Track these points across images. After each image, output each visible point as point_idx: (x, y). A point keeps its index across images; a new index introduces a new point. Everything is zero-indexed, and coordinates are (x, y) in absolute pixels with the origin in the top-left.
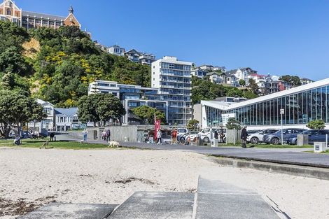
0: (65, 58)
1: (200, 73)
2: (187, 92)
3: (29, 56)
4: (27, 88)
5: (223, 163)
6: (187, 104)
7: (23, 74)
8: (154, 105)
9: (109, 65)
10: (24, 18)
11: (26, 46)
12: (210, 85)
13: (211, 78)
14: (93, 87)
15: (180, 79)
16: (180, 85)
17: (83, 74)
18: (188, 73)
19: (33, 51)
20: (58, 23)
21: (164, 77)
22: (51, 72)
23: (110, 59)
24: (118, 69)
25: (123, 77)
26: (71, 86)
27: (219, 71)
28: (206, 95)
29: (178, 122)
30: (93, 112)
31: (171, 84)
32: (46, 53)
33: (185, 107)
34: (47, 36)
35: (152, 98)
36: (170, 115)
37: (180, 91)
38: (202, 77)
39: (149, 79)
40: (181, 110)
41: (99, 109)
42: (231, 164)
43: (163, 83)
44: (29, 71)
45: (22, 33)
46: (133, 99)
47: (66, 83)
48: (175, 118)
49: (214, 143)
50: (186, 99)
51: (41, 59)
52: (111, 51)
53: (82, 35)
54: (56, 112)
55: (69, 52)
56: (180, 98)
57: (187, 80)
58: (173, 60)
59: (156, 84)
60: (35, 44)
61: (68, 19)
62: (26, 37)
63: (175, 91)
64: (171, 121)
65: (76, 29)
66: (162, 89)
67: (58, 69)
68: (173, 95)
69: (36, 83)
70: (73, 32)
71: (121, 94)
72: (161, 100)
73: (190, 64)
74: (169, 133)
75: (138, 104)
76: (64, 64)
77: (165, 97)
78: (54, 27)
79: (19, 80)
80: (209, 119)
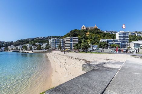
0: (94, 35)
1: (132, 34)
2: (127, 39)
3: (87, 36)
4: (87, 42)
5: (135, 57)
6: (127, 43)
7: (86, 39)
8: (117, 43)
10: (86, 29)
11: (87, 34)
12: (136, 37)
13: (136, 35)
14: (101, 41)
15: (125, 36)
16: (125, 38)
17: (98, 38)
18: (128, 34)
19: (88, 34)
20: (93, 28)
21: (120, 36)
22: (91, 38)
23: (105, 34)
24: (107, 36)
25: (108, 38)
26: (96, 41)
27: (140, 32)
28: (134, 40)
29: (124, 48)
31: (122, 38)
32: (90, 35)
33: (126, 43)
34: (91, 31)
35: (116, 42)
36: (122, 46)
37: (125, 39)
38: (133, 35)
39: (115, 37)
40: (125, 44)
41: (102, 45)
42: (138, 57)
44: (87, 39)
45: (86, 31)
46: (111, 42)
47: (95, 40)
48: (123, 46)
49: (135, 52)
50: (127, 41)
51: (90, 36)
52: (105, 32)
53: (98, 30)
54: (93, 46)
55: (95, 34)
56: (125, 41)
57: (127, 36)
58: (123, 32)
59: (117, 38)
60: (88, 33)
61: (95, 27)
62: (87, 32)
63: (123, 40)
64: (122, 47)
65: (97, 28)
66: (119, 39)
67: (93, 37)
69: (89, 41)
70: (96, 29)
71: (108, 42)
72: (119, 42)
73: (129, 32)
74: (121, 50)
75: (112, 43)
76: (94, 36)
77: (120, 41)
78: (92, 29)
79: (86, 40)
80: (135, 46)
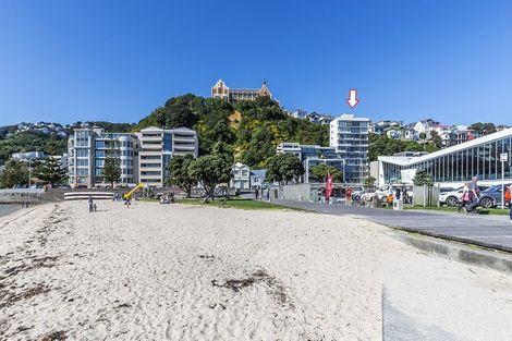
0: (260, 126)
1: (377, 130)
2: (364, 149)
3: (234, 126)
4: (231, 154)
5: (424, 247)
6: (364, 162)
7: (228, 143)
8: (332, 163)
9: (294, 129)
10: (230, 95)
11: (232, 118)
12: (387, 140)
13: (388, 133)
14: (281, 149)
15: (357, 136)
16: (358, 142)
17: (273, 139)
18: (365, 129)
19: (236, 121)
20: (255, 95)
21: (342, 136)
22: (248, 138)
23: (295, 123)
24: (300, 131)
25: (305, 138)
26: (263, 150)
27: (397, 126)
28: (383, 151)
29: (355, 181)
30: (276, 172)
31: (348, 142)
32: (245, 122)
33: (361, 165)
34: (246, 107)
35: (330, 157)
36: (347, 174)
37: (357, 149)
38: (379, 133)
39: (328, 139)
40: (358, 168)
41: (281, 170)
43: (341, 142)
44: (232, 140)
45: (229, 108)
46: (313, 158)
47: (259, 147)
48: (352, 176)
50: (362, 156)
51: (242, 128)
52: (295, 115)
53: (272, 103)
54: (251, 174)
55: (262, 120)
56: (357, 155)
57: (363, 136)
58: (350, 117)
59: (334, 143)
60: (237, 116)
61: (262, 90)
62: (232, 110)
63: (352, 149)
64: (348, 180)
65: (268, 97)
66: (340, 148)
67: (254, 135)
68: (351, 153)
69: (238, 149)
70: (265, 101)
71: (303, 155)
72: (339, 159)
73: (367, 119)
74: (344, 191)
75: (318, 163)
76: (258, 131)
77: (342, 155)
78: (252, 99)
79: (227, 147)
80: (387, 176)
